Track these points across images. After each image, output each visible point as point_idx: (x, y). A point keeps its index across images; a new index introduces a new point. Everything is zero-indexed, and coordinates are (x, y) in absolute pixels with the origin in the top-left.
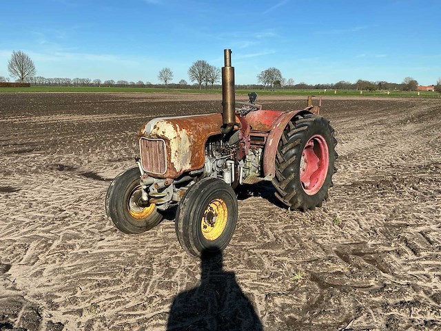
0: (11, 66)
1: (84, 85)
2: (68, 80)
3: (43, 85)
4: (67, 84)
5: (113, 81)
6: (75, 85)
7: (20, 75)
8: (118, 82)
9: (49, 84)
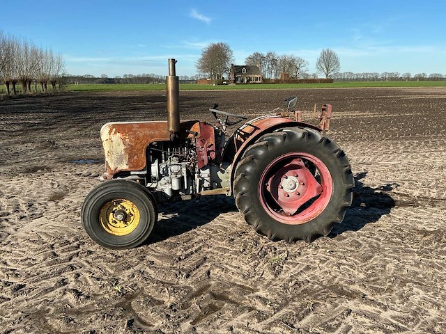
0: (319, 63)
1: (392, 79)
2: (376, 75)
3: (351, 80)
4: (375, 79)
5: (424, 74)
6: (384, 79)
7: (326, 71)
8: (431, 75)
9: (357, 80)
